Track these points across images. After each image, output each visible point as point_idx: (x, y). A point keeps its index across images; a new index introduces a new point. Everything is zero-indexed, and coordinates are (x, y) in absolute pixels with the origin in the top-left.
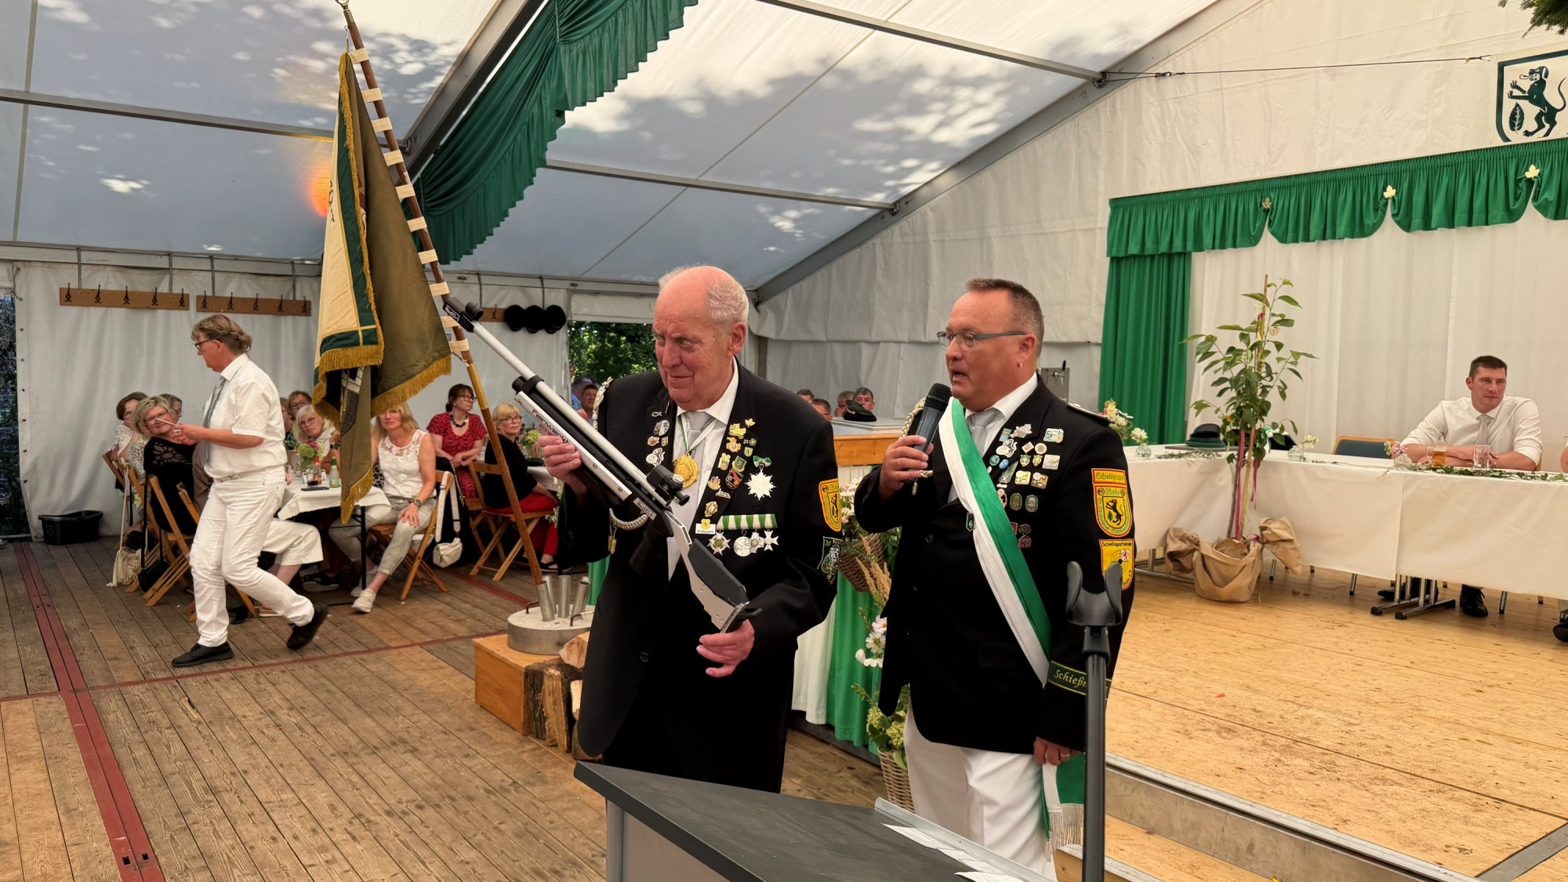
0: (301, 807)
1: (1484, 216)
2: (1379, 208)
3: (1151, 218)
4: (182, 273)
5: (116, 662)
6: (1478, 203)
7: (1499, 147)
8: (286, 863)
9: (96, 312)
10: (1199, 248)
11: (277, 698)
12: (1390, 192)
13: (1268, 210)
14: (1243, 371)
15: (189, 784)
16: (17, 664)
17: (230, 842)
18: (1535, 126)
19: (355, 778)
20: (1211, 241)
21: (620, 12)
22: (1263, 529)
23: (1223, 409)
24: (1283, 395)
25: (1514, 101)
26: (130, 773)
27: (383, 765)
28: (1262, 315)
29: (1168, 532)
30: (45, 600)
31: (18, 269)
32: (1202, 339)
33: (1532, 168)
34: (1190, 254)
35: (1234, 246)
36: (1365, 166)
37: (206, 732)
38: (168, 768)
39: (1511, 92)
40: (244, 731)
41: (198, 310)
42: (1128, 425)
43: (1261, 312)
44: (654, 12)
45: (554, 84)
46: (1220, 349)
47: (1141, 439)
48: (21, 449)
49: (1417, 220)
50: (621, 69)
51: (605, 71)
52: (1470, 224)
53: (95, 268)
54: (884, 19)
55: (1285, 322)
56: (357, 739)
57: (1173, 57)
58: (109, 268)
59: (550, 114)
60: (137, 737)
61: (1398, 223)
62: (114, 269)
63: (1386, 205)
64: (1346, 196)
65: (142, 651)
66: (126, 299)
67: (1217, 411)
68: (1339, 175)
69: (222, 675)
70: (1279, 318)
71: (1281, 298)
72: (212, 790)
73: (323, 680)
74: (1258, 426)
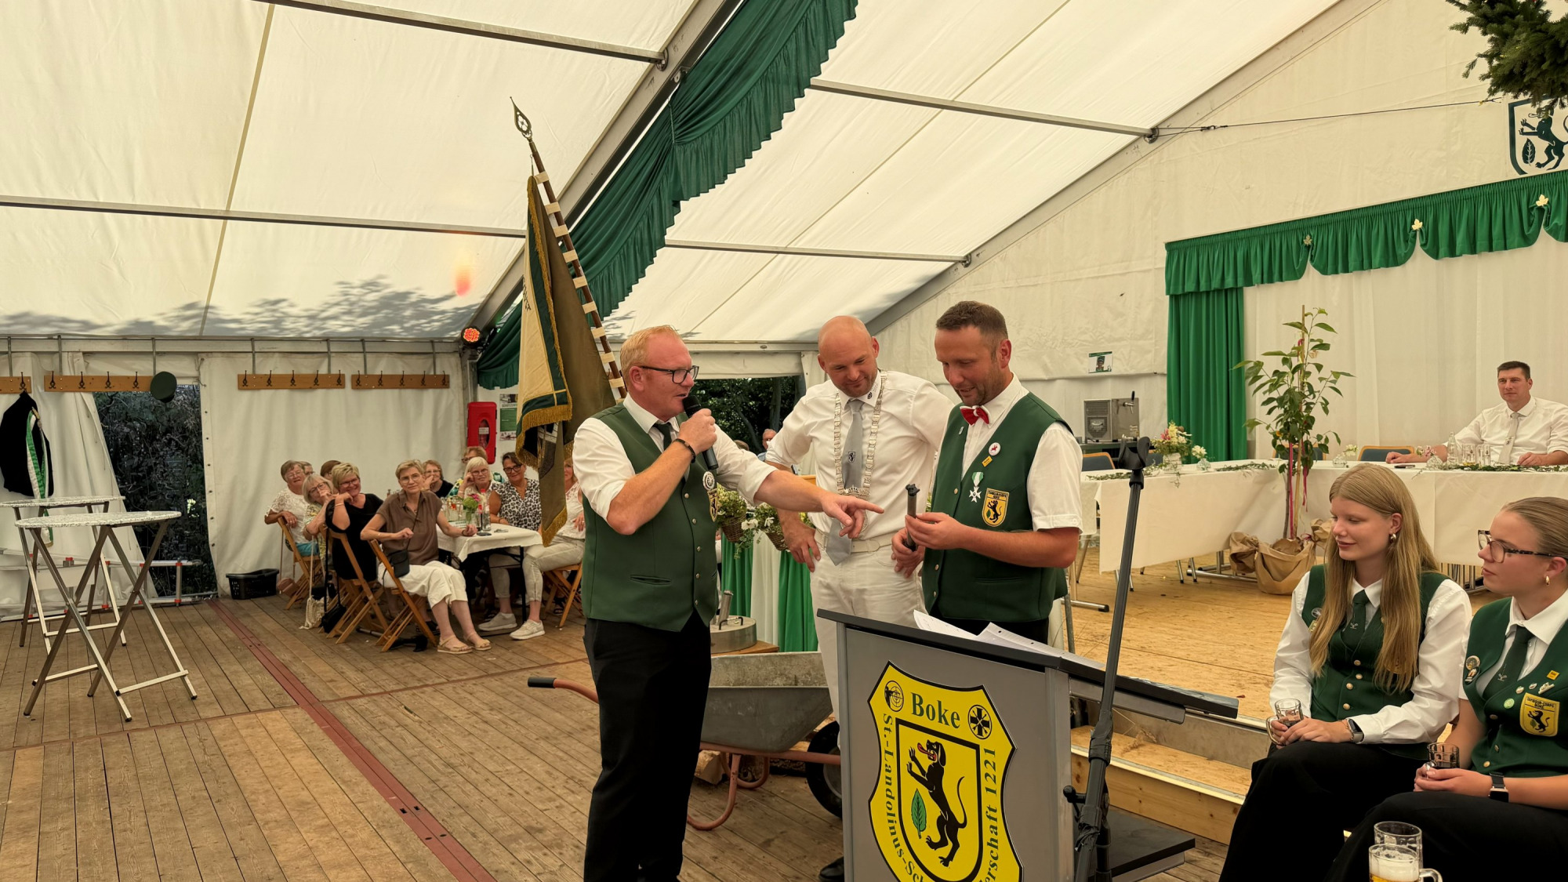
0: (524, 774)
1: (1503, 242)
2: (1409, 238)
3: (1204, 258)
4: (339, 355)
5: (334, 683)
6: (1497, 231)
7: (1514, 180)
8: (525, 809)
9: (266, 394)
10: (1249, 282)
11: (477, 703)
12: (1418, 225)
13: (1309, 246)
14: (1288, 391)
15: (430, 762)
16: (256, 687)
17: (478, 798)
18: (1546, 159)
19: (561, 754)
20: (1260, 276)
21: (728, 118)
22: (1315, 529)
23: (1273, 425)
24: (1326, 411)
25: (1525, 138)
26: (381, 757)
27: (580, 744)
28: (1302, 341)
29: (1230, 536)
30: (254, 641)
31: (202, 360)
32: (1252, 365)
33: (1542, 197)
34: (1241, 288)
35: (1281, 279)
36: (1394, 203)
37: (430, 729)
38: (409, 753)
39: (1522, 129)
40: (458, 727)
41: (353, 388)
42: (1188, 442)
43: (1301, 338)
44: (758, 117)
45: (672, 179)
46: (1267, 373)
47: (1201, 454)
48: (209, 517)
49: (1443, 248)
50: (730, 165)
51: (716, 167)
52: (1491, 249)
53: (265, 355)
54: (951, 99)
55: (1323, 346)
56: (553, 728)
57: (1216, 112)
58: (277, 355)
59: (667, 202)
60: (376, 733)
61: (1427, 251)
62: (281, 355)
63: (1415, 235)
64: (1379, 229)
65: (351, 674)
66: (293, 382)
67: (1268, 427)
68: (1371, 212)
69: (425, 689)
70: (1318, 343)
71: (1317, 325)
72: (449, 765)
73: (511, 689)
74: (1305, 439)
